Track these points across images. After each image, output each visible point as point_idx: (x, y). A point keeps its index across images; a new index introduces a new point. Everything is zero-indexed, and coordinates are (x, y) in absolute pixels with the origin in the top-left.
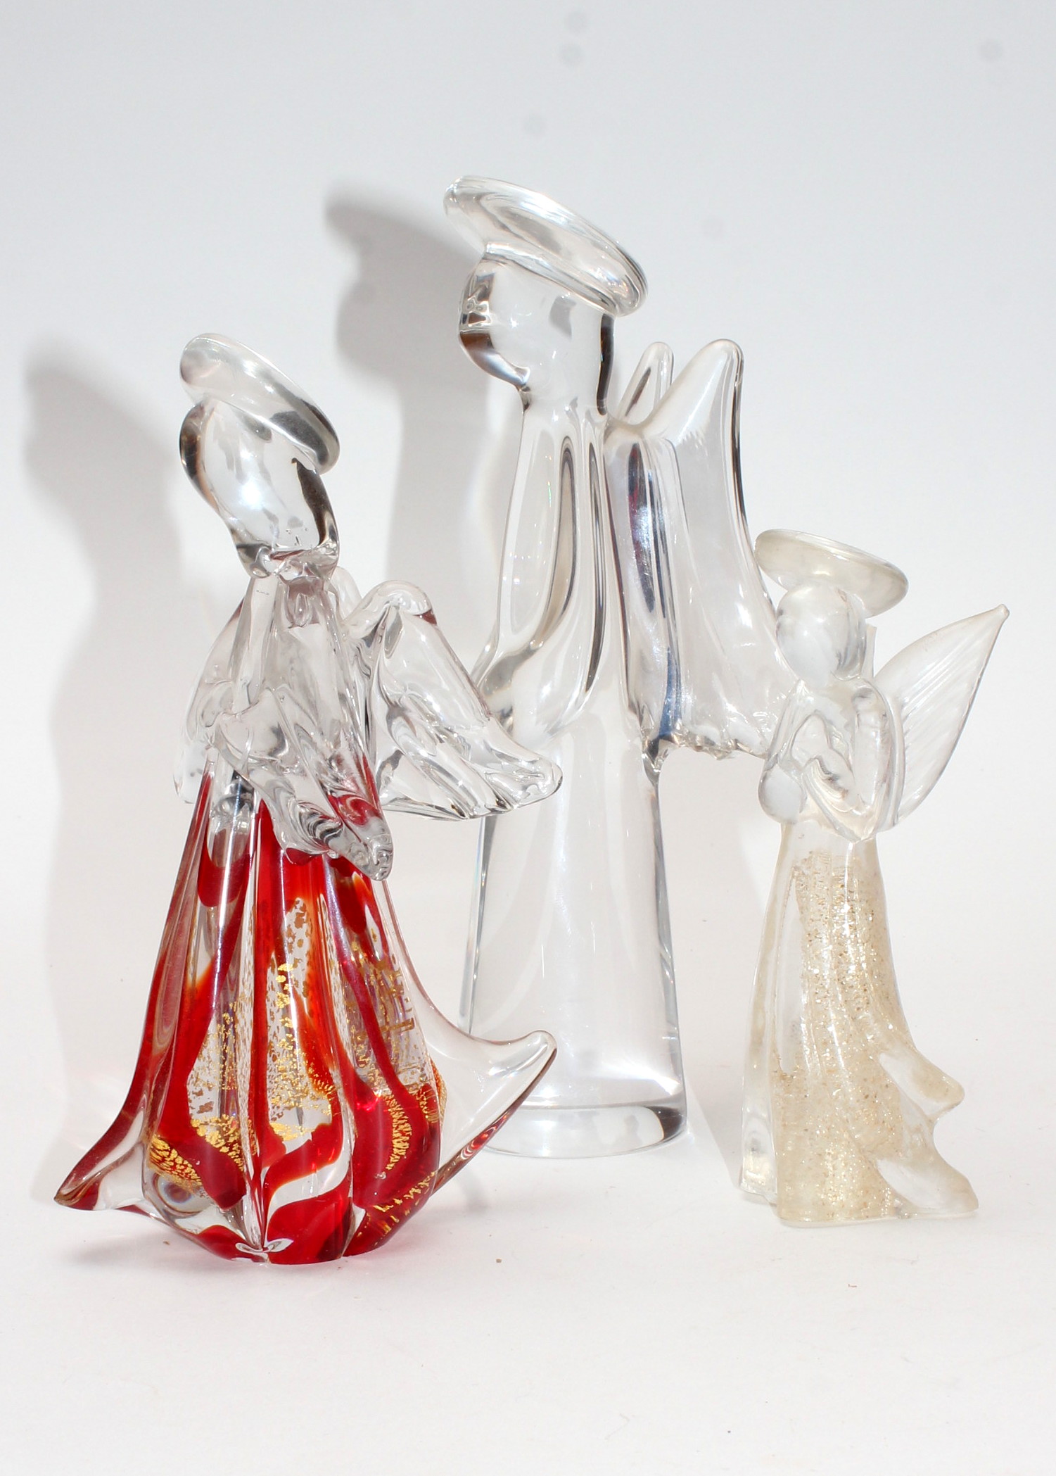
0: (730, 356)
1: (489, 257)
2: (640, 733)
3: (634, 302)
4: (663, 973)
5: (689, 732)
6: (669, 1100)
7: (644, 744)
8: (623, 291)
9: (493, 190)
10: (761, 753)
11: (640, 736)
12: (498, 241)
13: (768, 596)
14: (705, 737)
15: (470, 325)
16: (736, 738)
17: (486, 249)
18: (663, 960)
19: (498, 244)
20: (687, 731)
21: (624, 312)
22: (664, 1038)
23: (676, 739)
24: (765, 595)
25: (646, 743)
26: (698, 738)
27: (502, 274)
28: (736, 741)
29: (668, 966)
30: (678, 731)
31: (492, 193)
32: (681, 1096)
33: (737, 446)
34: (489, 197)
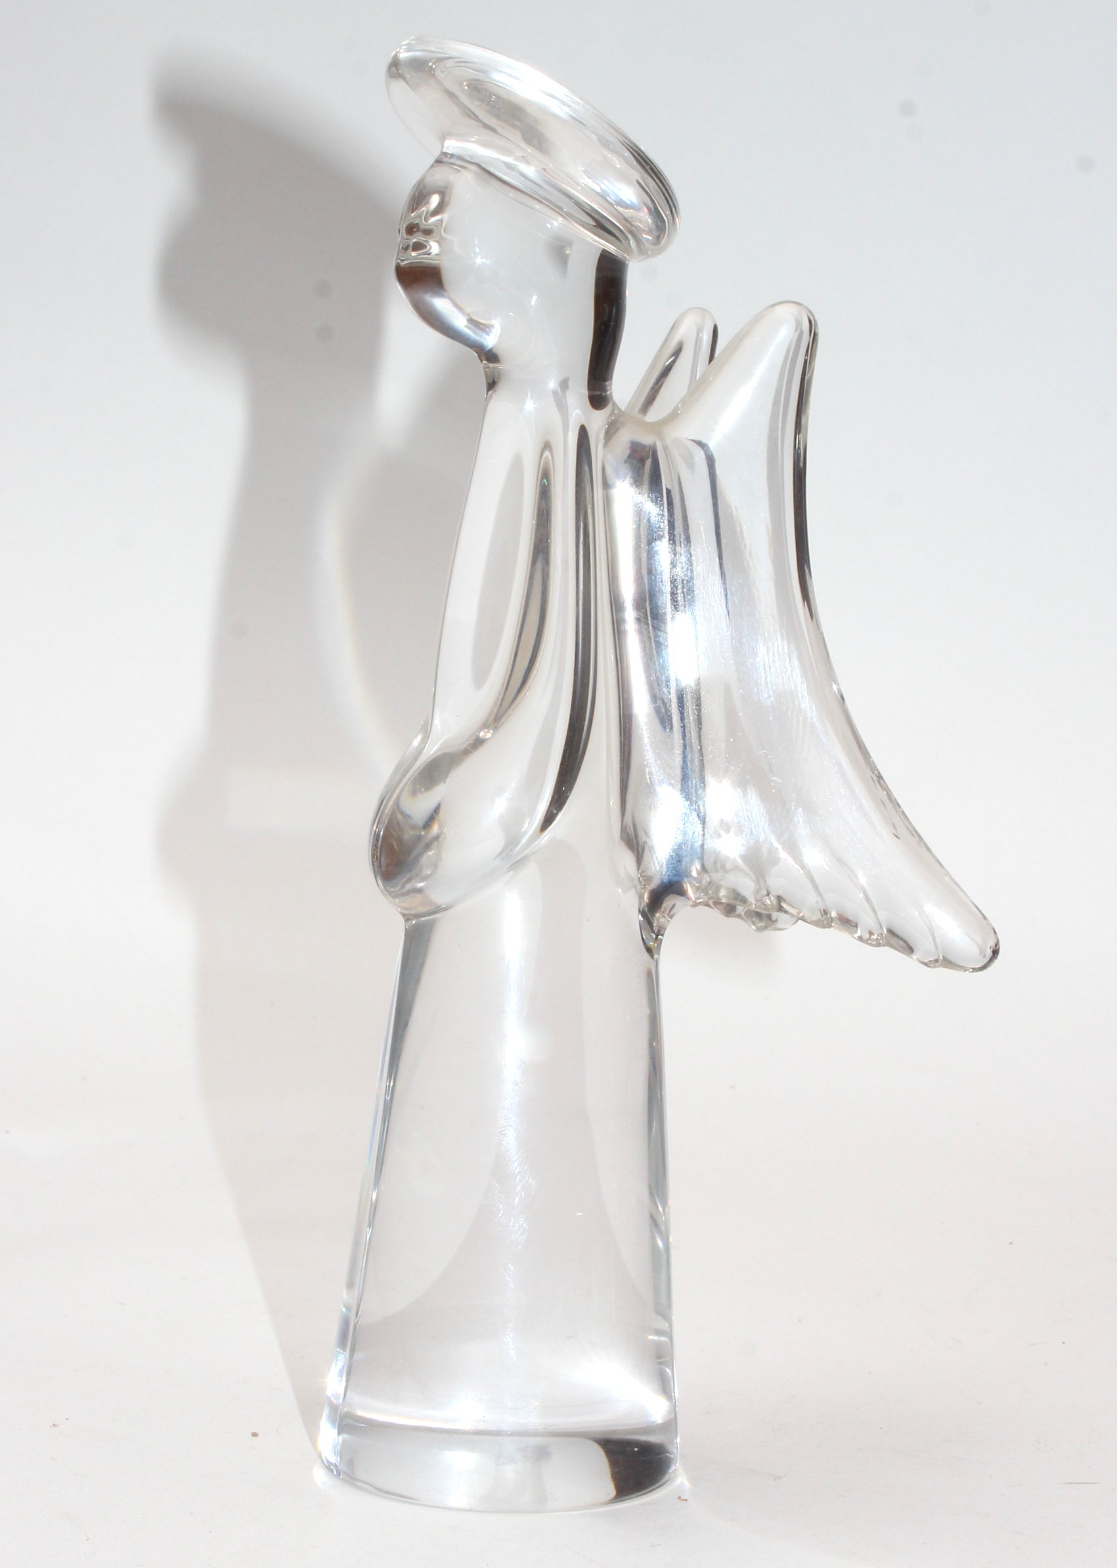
0: (798, 324)
1: (445, 159)
2: (636, 882)
3: (658, 239)
4: (653, 1239)
5: (710, 882)
6: (651, 1429)
7: (641, 897)
8: (644, 219)
9: (455, 54)
10: (814, 918)
11: (635, 887)
12: (460, 137)
13: (839, 690)
14: (734, 891)
15: (413, 254)
16: (780, 893)
17: (443, 147)
18: (654, 1222)
19: (458, 140)
20: (708, 879)
21: (643, 251)
22: (650, 1337)
23: (690, 892)
24: (835, 687)
25: (646, 896)
26: (723, 893)
27: (464, 184)
28: (779, 899)
29: (660, 1232)
30: (695, 879)
31: (451, 58)
32: (670, 1426)
33: (801, 464)
34: (450, 63)
